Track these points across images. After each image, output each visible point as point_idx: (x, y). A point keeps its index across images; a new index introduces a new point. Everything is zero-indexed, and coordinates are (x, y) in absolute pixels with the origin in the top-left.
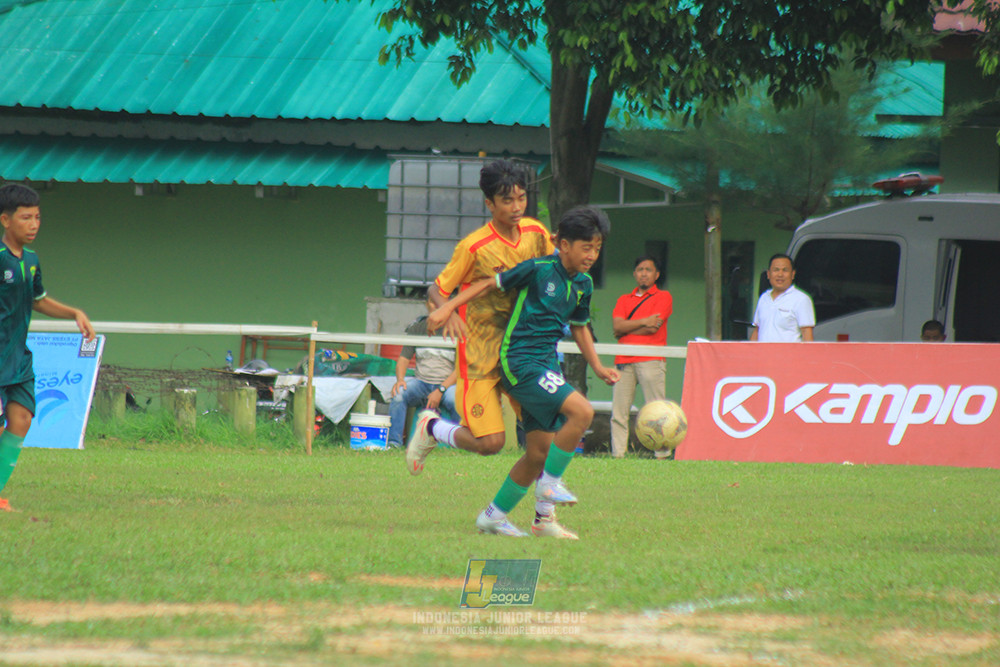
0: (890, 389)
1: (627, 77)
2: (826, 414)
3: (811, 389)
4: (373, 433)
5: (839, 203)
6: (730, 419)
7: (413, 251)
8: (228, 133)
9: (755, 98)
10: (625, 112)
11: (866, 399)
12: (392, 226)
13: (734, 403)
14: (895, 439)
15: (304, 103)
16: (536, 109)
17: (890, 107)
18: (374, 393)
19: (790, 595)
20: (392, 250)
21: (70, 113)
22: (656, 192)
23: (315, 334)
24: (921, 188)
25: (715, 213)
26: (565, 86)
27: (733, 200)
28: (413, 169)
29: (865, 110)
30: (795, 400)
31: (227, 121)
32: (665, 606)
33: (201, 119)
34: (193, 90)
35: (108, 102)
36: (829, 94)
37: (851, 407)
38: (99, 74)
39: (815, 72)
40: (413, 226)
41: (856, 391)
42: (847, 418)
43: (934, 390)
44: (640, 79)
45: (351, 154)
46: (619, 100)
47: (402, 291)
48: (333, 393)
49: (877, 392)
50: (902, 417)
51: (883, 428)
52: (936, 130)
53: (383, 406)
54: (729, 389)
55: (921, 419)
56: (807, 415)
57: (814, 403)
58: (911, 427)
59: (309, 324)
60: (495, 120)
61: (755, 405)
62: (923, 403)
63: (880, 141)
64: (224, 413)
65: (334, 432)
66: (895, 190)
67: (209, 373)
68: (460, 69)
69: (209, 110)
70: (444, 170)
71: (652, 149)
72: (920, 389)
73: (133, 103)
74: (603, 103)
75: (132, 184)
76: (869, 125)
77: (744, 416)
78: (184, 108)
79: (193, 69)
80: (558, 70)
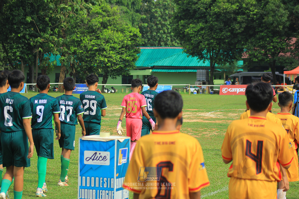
0: (237, 89)
2: (232, 91)
3: (230, 89)
4: (195, 93)
7: (199, 77)
8: (184, 68)
9: (228, 64)
10: (216, 65)
11: (235, 90)
12: (197, 75)
13: (224, 90)
14: (237, 93)
15: (191, 65)
16: (209, 65)
17: (238, 64)
18: (195, 89)
20: (197, 77)
21: (172, 66)
22: (220, 71)
23: (190, 85)
25: (225, 73)
26: (211, 63)
27: (226, 72)
28: (199, 71)
29: (237, 65)
30: (229, 90)
31: (184, 67)
33: (182, 67)
34: (182, 64)
35: (175, 65)
36: (233, 64)
37: (234, 90)
38: (174, 63)
39: (232, 62)
40: (199, 75)
41: (234, 89)
42: (233, 91)
45: (194, 69)
47: (198, 81)
48: (192, 90)
49: (236, 89)
50: (238, 91)
51: (236, 92)
52: (243, 66)
53: (196, 91)
55: (239, 91)
56: (230, 91)
57: (231, 90)
58: (239, 92)
59: (189, 84)
60: (206, 66)
61: (226, 90)
62: (240, 90)
64: (183, 91)
65: (192, 93)
67: (182, 88)
68: (204, 62)
69: (183, 66)
70: (201, 71)
71: (219, 68)
72: (240, 89)
73: (177, 65)
74: (214, 64)
75: (177, 72)
76: (237, 66)
77: (225, 91)
78: (181, 66)
79: (182, 62)
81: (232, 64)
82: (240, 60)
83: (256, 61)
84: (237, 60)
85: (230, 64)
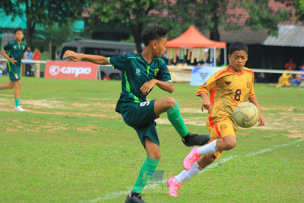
0: (76, 68)
1: (37, 22)
2: (67, 72)
3: (64, 68)
5: (69, 41)
6: (52, 72)
9: (56, 26)
11: (72, 70)
12: (3, 43)
13: (53, 70)
14: (76, 76)
16: (24, 26)
17: (76, 28)
19: (60, 98)
22: (41, 39)
24: (80, 39)
25: (50, 43)
26: (29, 23)
27: (53, 41)
28: (6, 35)
29: (72, 28)
30: (62, 70)
32: (42, 99)
36: (67, 25)
37: (70, 71)
39: (65, 22)
41: (70, 69)
42: (69, 73)
43: (82, 69)
44: (40, 22)
46: (36, 25)
49: (73, 69)
50: (77, 73)
51: (74, 74)
52: (83, 31)
54: (52, 68)
55: (80, 73)
56: (64, 72)
57: (65, 70)
58: (79, 75)
61: (56, 70)
62: (80, 70)
63: (75, 33)
66: (77, 40)
71: (41, 32)
74: (34, 25)
76: (73, 30)
77: (54, 72)
80: (28, 21)
81: (64, 25)
82: (79, 19)
83: (105, 23)
84: (74, 18)
85: (60, 25)
